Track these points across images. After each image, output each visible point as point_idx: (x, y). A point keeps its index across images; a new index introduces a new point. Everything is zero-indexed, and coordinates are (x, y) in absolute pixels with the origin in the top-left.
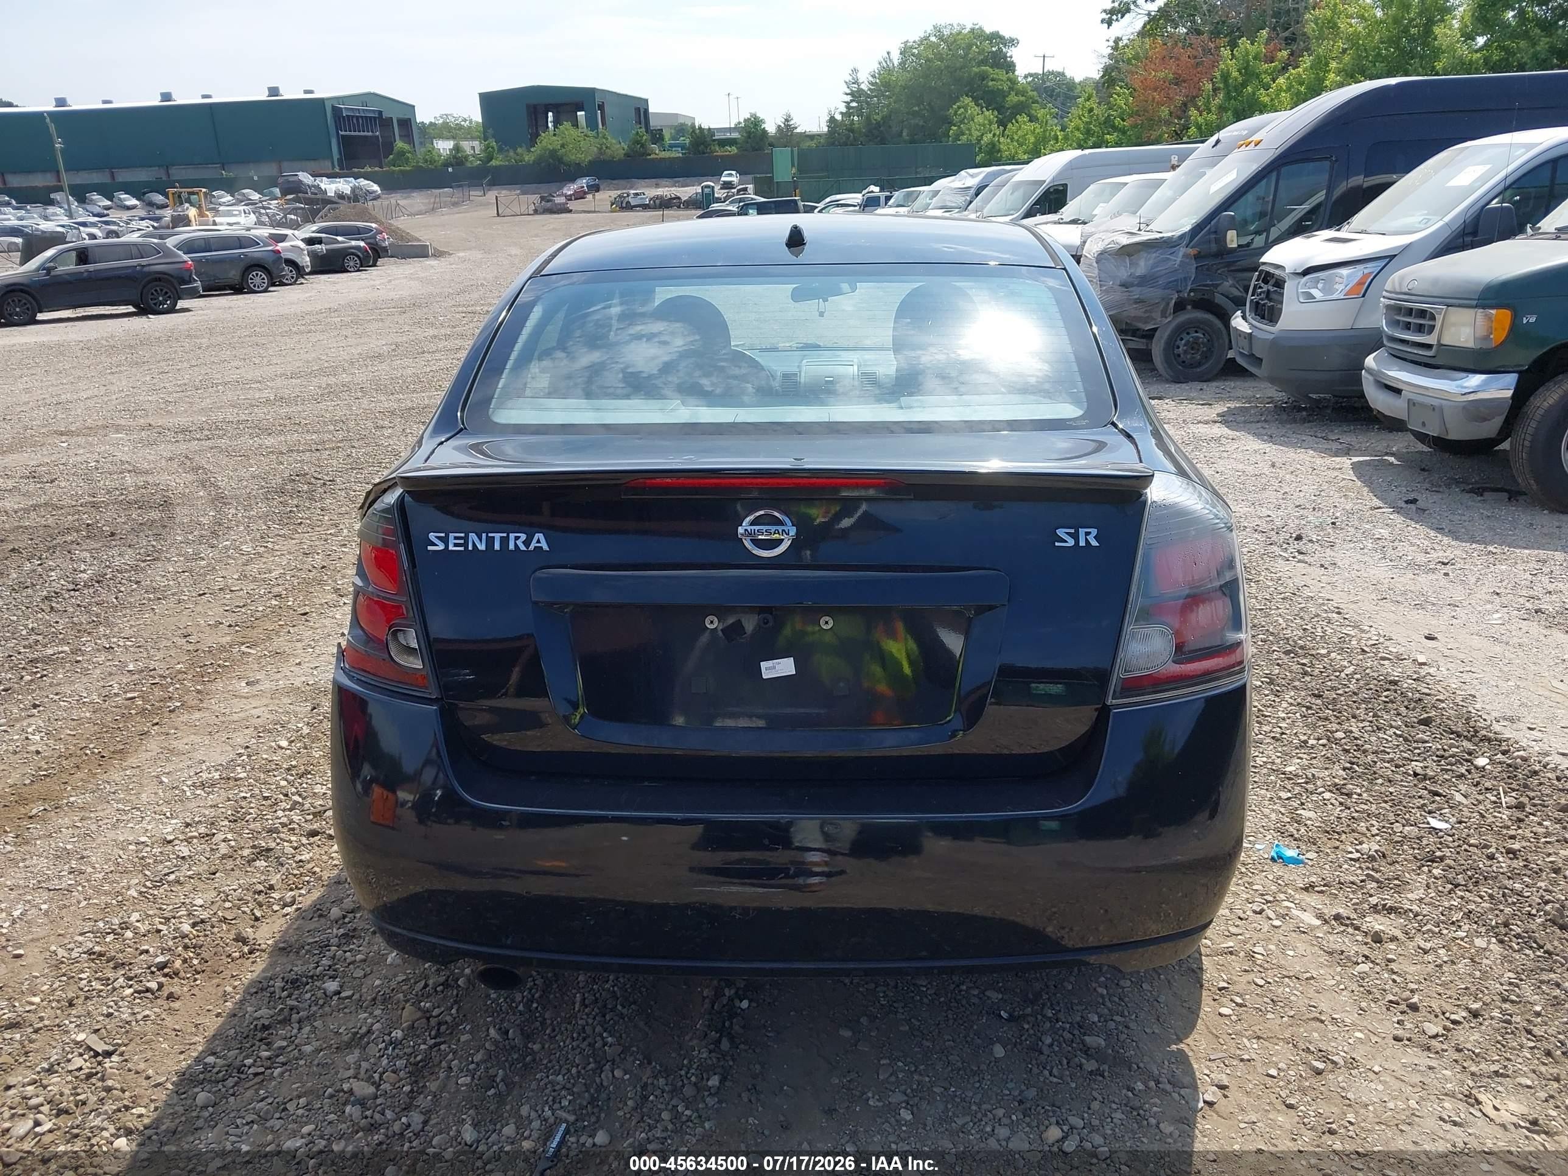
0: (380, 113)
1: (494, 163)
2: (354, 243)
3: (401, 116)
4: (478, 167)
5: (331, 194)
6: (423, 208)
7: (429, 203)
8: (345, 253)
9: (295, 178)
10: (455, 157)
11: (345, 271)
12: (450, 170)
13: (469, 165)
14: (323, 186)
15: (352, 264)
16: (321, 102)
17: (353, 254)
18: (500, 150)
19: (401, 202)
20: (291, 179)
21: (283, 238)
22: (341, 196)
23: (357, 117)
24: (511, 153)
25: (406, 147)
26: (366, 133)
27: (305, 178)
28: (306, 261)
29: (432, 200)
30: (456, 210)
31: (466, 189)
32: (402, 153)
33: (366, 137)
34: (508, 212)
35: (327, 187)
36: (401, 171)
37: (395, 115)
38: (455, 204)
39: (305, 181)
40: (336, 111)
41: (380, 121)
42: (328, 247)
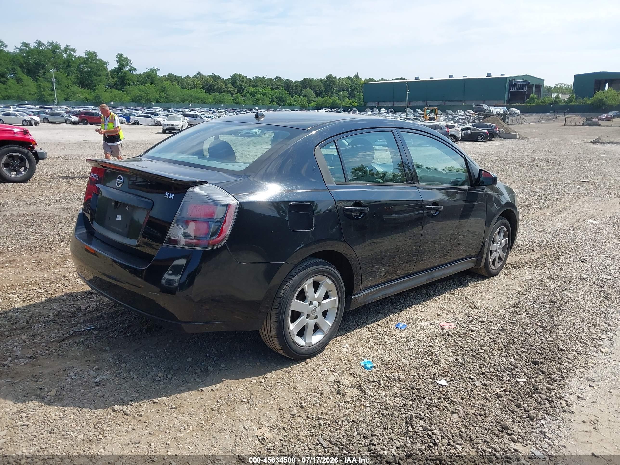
0: (529, 83)
1: (572, 104)
2: (483, 131)
3: (537, 84)
4: (565, 105)
5: (494, 113)
6: (534, 120)
7: (538, 119)
8: (479, 134)
9: (481, 107)
10: (555, 100)
11: (477, 141)
12: (552, 106)
13: (560, 104)
14: (492, 110)
15: (480, 138)
16: (506, 78)
17: (482, 135)
18: (576, 99)
19: (525, 118)
20: (480, 107)
21: (453, 127)
22: (498, 114)
23: (519, 84)
24: (581, 100)
25: (535, 96)
26: (521, 91)
27: (485, 107)
28: (459, 136)
29: (539, 118)
30: (549, 122)
31: (556, 114)
32: (533, 98)
33: (521, 92)
34: (570, 124)
35: (494, 110)
36: (531, 106)
37: (535, 83)
38: (549, 120)
39: (485, 108)
40: (510, 82)
41: (529, 86)
42: (473, 131)
